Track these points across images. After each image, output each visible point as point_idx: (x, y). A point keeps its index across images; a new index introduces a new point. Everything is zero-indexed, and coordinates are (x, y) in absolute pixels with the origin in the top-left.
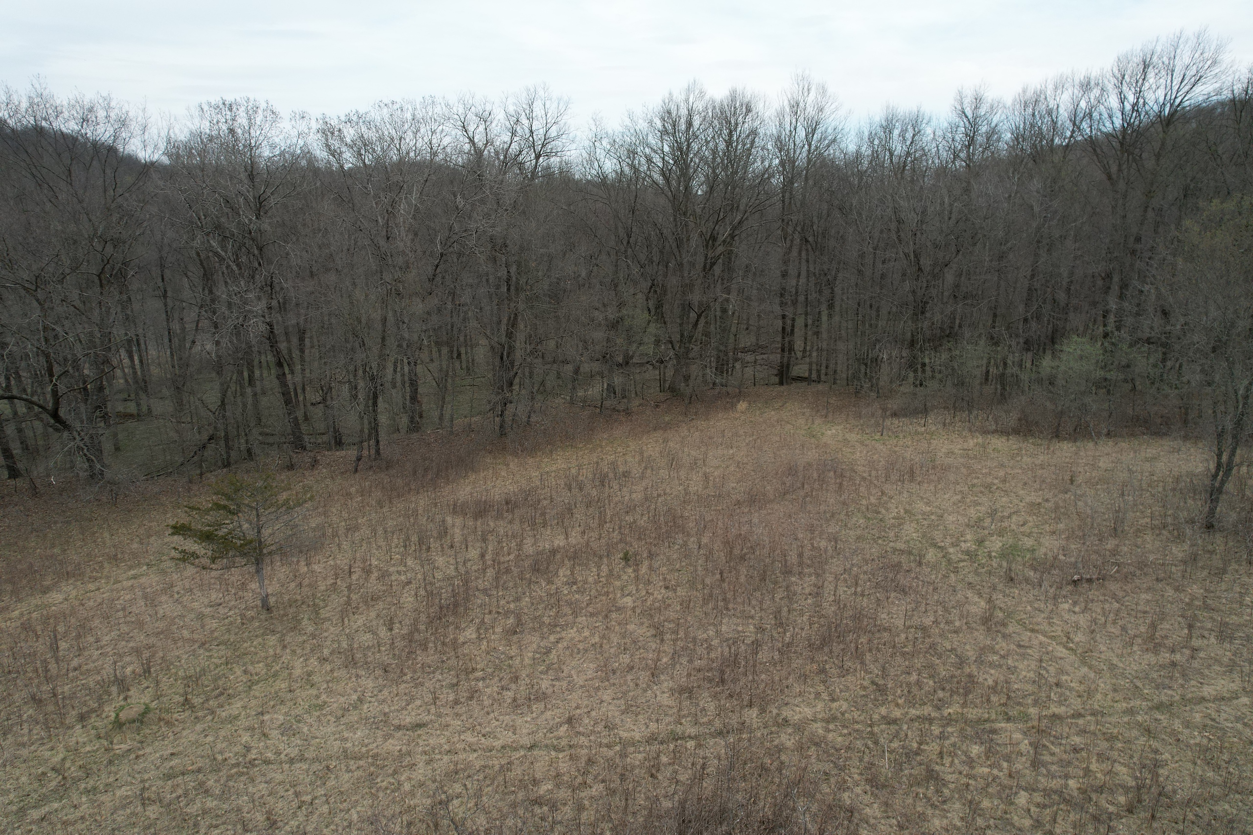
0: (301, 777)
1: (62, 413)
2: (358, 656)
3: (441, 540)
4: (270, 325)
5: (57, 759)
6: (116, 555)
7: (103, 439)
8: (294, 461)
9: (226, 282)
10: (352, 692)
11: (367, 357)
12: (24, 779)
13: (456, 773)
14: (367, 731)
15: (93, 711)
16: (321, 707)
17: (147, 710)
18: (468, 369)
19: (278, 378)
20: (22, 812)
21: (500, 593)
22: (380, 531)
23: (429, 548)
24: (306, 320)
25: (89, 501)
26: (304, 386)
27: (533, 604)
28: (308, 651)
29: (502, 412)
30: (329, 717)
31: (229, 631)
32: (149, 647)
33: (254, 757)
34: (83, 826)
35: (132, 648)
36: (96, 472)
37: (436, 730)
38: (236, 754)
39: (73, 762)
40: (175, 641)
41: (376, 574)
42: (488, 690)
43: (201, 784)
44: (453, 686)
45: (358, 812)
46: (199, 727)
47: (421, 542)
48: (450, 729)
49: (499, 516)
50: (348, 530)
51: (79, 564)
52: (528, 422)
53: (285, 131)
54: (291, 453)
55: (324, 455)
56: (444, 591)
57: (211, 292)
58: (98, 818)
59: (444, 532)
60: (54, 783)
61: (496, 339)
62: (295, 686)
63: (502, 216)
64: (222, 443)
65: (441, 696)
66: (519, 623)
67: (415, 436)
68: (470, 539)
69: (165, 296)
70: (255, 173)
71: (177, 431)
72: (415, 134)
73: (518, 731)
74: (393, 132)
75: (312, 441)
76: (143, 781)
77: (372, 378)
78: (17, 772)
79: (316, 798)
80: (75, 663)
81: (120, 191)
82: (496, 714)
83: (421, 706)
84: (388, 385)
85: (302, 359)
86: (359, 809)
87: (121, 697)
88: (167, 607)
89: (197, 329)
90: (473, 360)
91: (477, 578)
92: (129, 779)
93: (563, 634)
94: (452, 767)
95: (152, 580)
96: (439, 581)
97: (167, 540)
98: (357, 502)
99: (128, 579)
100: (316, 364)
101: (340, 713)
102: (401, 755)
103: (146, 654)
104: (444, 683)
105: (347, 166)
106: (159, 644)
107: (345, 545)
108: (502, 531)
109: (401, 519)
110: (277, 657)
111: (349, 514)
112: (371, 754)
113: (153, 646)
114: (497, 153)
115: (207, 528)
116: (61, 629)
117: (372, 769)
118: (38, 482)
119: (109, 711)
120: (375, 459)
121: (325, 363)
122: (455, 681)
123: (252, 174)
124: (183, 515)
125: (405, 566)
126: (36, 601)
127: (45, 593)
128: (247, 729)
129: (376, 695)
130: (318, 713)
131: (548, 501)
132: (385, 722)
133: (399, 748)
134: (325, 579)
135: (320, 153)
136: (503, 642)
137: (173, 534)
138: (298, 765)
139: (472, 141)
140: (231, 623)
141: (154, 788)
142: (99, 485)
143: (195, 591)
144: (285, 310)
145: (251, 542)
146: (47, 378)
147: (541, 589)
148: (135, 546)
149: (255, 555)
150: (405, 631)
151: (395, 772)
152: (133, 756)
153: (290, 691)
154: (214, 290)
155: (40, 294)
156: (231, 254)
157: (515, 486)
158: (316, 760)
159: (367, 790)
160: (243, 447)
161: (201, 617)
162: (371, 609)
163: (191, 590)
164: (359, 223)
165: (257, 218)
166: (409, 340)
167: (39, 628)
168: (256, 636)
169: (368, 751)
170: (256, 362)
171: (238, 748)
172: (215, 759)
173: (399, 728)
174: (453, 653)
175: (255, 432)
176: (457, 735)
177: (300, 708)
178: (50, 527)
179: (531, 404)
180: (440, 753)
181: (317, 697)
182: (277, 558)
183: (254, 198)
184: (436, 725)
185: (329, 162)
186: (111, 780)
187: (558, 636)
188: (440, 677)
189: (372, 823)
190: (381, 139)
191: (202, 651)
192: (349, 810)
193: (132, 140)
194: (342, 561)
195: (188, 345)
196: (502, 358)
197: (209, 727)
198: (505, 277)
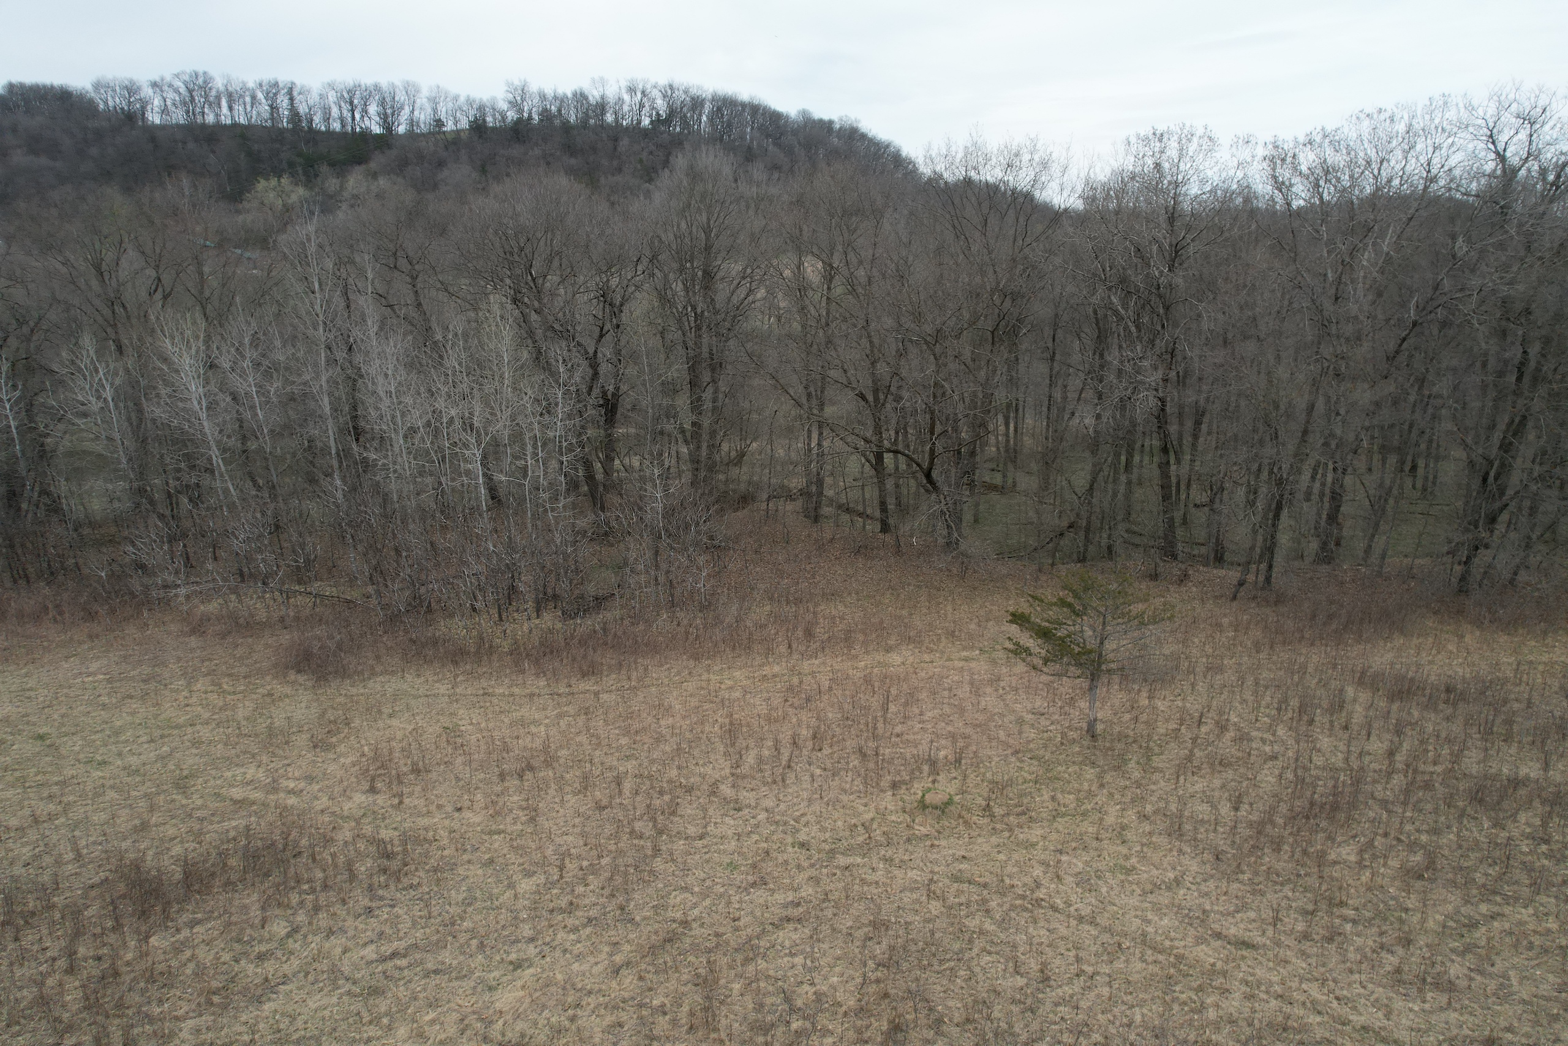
0: (1087, 942)
1: (934, 474)
2: (1187, 827)
3: (1332, 715)
4: (1162, 400)
5: (868, 816)
6: (954, 632)
7: (965, 507)
8: (1160, 570)
9: (1120, 347)
10: (1169, 868)
11: (1278, 453)
12: (840, 823)
13: (1284, 1030)
14: (1177, 923)
15: (904, 782)
16: (1129, 871)
17: (950, 802)
18: (1424, 489)
19: (1160, 467)
20: (832, 853)
21: (1408, 814)
22: (1250, 681)
23: (1313, 720)
24: (1207, 399)
25: (941, 570)
26: (1189, 481)
27: (1460, 847)
28: (1127, 799)
29: (1469, 558)
30: (1134, 887)
31: (1045, 747)
32: (966, 737)
33: (1042, 896)
34: (876, 891)
35: (950, 732)
36: (953, 540)
37: (1269, 960)
38: (1025, 885)
39: (880, 825)
40: (990, 740)
41: (1232, 734)
42: (1359, 941)
43: (984, 901)
44: (1305, 913)
45: (1143, 1015)
46: (994, 840)
47: (1302, 709)
48: (1290, 968)
49: (1431, 705)
50: (1208, 669)
51: (920, 631)
52: (1512, 582)
53: (1222, 161)
54: (1158, 560)
55: (1198, 571)
56: (1321, 783)
57: (1102, 356)
58: (889, 890)
59: (1338, 705)
60: (861, 839)
61: (1480, 451)
62: (1104, 835)
63: (1531, 266)
64: (1082, 534)
65: (1286, 920)
66: (1431, 865)
67: (1324, 569)
68: (1376, 725)
69: (1052, 359)
70: (1176, 215)
71: (1037, 512)
72: (1406, 153)
73: (1394, 1017)
74: (1372, 154)
75: (1186, 550)
76: (932, 872)
77: (1280, 483)
78: (836, 815)
79: (1098, 973)
80: (898, 729)
81: (1028, 240)
82: (1363, 977)
83: (1254, 921)
84: (1300, 496)
85: (1194, 446)
86: (1145, 1011)
87: (930, 779)
88: (989, 700)
89: (1079, 399)
90: (1435, 477)
91: (1375, 781)
92: (921, 864)
93: (1507, 910)
94: (1280, 1019)
95: (981, 667)
96: (1317, 767)
97: (1003, 628)
98: (1227, 637)
99: (960, 659)
100: (1209, 456)
101: (1149, 887)
102: (1213, 972)
103: (961, 743)
104: (1294, 904)
105: (1297, 203)
106: (975, 737)
107: (1201, 687)
108: (1430, 728)
109: (1282, 673)
110: (1090, 794)
111: (1214, 649)
112: (1175, 951)
113: (969, 737)
114: (1543, 172)
115: (1047, 624)
116: (894, 691)
117: (1172, 971)
118: (902, 541)
119: (918, 787)
120: (1263, 589)
121: (1221, 456)
122: (1310, 907)
123: (1173, 217)
124: (1026, 605)
125: (1274, 735)
126: (879, 657)
127: (888, 651)
128: (1043, 863)
129: (1199, 884)
130: (1123, 877)
131: (1523, 706)
132: (1202, 921)
133: (1212, 960)
134: (1167, 721)
135: (1262, 187)
136: (1397, 883)
137: (1011, 622)
138: (1087, 927)
139: (1501, 157)
140: (1050, 739)
141: (940, 884)
142: (953, 554)
143: (1020, 691)
144: (1184, 384)
145: (1090, 652)
146: (928, 436)
147: (1480, 829)
148: (973, 626)
149: (1091, 668)
150: (1254, 817)
151: (1200, 989)
152: (928, 843)
153: (1097, 839)
154: (1106, 354)
155: (938, 349)
156: (1131, 314)
157: (1468, 670)
158: (1108, 930)
159: (1159, 993)
160: (1104, 542)
161: (1020, 721)
162: (1216, 775)
163: (1017, 690)
164: (1299, 278)
165: (1170, 270)
166: (1341, 439)
167: (876, 684)
168: (1074, 763)
169: (1172, 948)
170: (1138, 445)
171: (1027, 880)
172: (1002, 881)
173: (1218, 936)
174: (1316, 870)
175: (1121, 528)
176: (1297, 979)
177: (1104, 863)
178: (903, 588)
179: (1522, 554)
180: (1267, 992)
181: (1127, 858)
182: (1116, 678)
183: (1171, 245)
184: (1270, 954)
185: (1272, 199)
186: (906, 858)
187: (1496, 909)
188: (1290, 894)
189: (1157, 1037)
190: (1352, 163)
191: (1013, 759)
192: (1133, 1006)
193: (1050, 184)
194: (1193, 706)
195: (1066, 417)
196: (1485, 480)
197: (1004, 844)
198: (1516, 361)
